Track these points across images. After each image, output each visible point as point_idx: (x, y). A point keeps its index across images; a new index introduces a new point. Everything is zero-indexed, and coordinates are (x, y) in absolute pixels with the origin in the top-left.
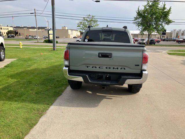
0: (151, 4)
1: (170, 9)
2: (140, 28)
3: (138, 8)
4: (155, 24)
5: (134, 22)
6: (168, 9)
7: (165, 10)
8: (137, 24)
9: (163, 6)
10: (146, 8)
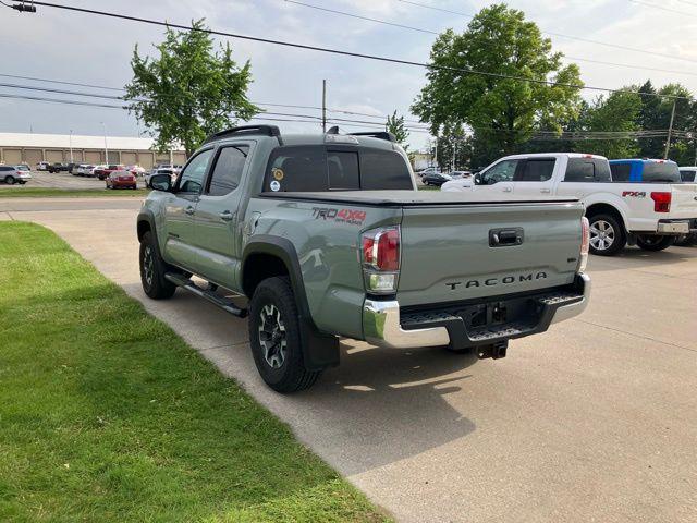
0: (180, 41)
1: (247, 67)
2: (152, 129)
3: (136, 53)
4: (202, 115)
5: (128, 104)
6: (242, 68)
7: (232, 71)
8: (141, 113)
9: (222, 55)
10: (167, 56)
